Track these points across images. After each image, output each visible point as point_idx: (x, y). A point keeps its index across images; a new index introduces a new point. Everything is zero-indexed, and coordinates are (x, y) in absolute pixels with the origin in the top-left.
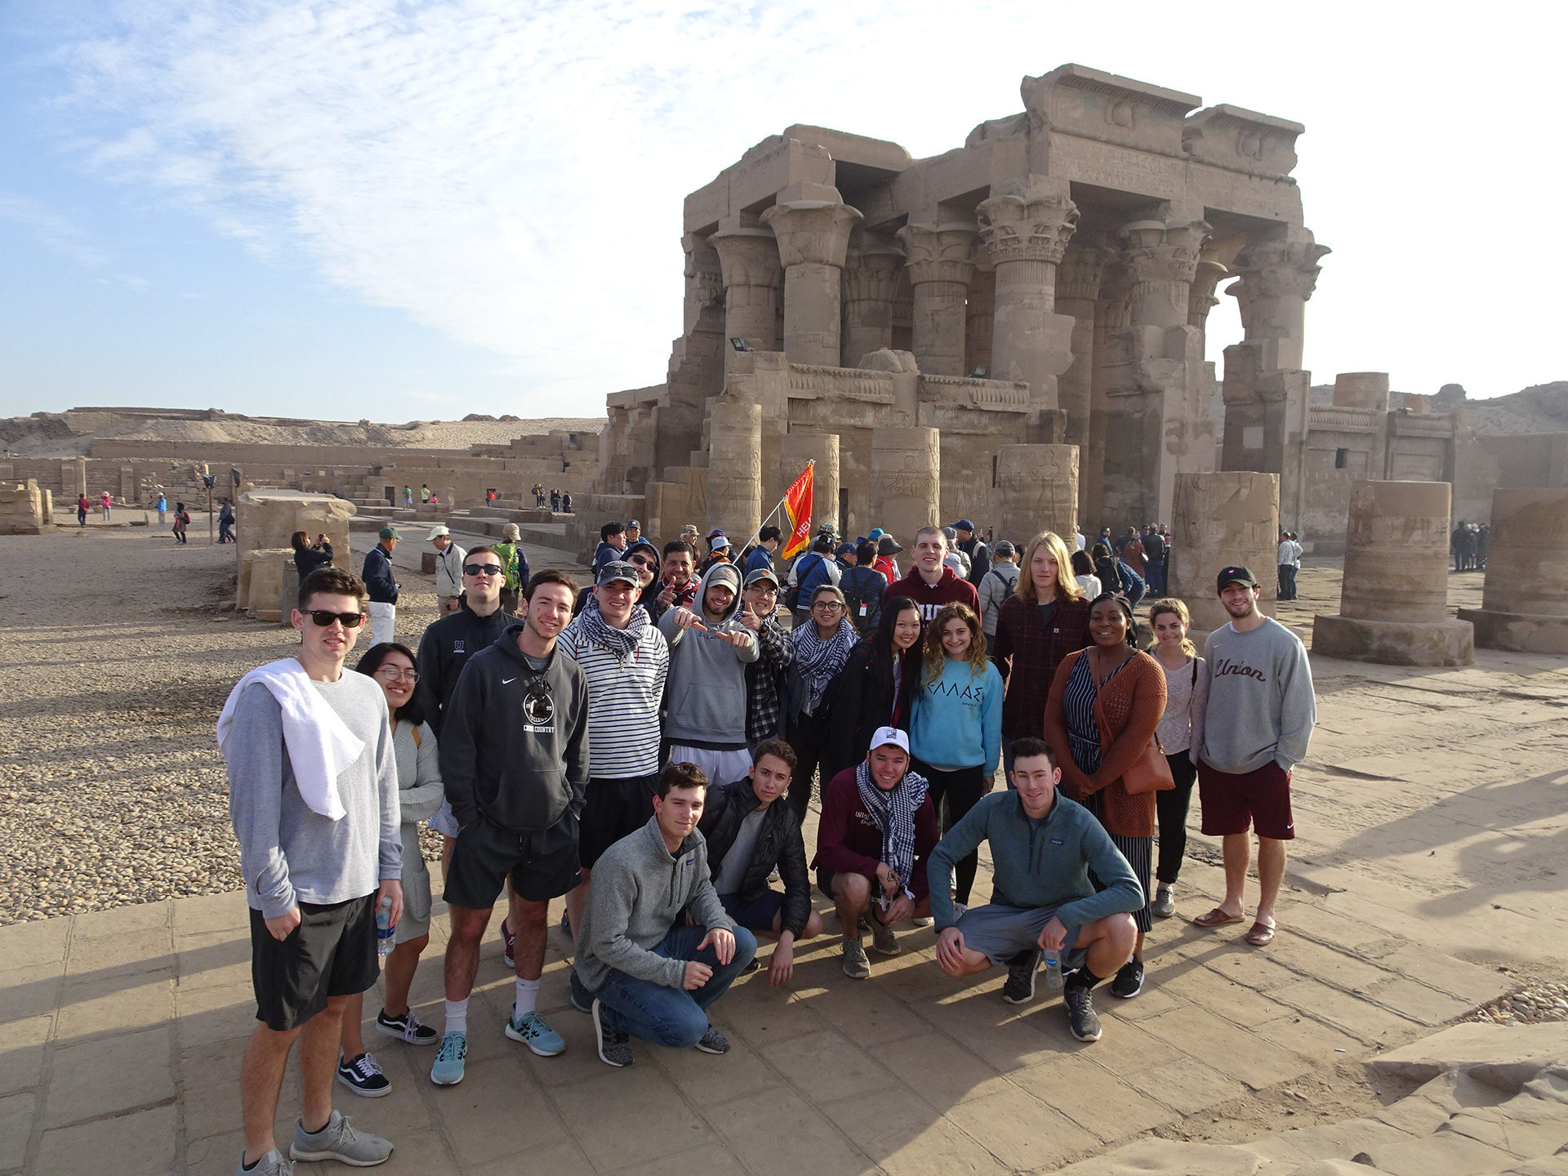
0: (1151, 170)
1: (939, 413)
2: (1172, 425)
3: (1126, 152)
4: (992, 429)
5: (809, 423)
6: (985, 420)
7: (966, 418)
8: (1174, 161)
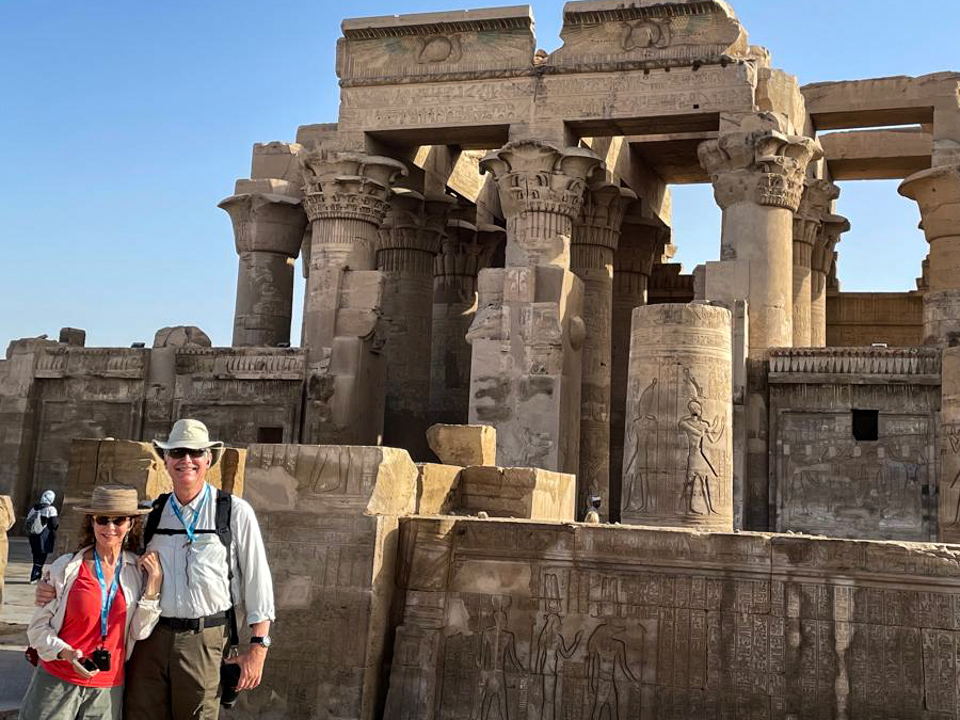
0: (481, 97)
1: (198, 385)
2: (484, 386)
3: (444, 87)
4: (259, 399)
5: (63, 400)
6: (251, 389)
7: (227, 388)
8: (516, 81)
